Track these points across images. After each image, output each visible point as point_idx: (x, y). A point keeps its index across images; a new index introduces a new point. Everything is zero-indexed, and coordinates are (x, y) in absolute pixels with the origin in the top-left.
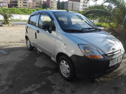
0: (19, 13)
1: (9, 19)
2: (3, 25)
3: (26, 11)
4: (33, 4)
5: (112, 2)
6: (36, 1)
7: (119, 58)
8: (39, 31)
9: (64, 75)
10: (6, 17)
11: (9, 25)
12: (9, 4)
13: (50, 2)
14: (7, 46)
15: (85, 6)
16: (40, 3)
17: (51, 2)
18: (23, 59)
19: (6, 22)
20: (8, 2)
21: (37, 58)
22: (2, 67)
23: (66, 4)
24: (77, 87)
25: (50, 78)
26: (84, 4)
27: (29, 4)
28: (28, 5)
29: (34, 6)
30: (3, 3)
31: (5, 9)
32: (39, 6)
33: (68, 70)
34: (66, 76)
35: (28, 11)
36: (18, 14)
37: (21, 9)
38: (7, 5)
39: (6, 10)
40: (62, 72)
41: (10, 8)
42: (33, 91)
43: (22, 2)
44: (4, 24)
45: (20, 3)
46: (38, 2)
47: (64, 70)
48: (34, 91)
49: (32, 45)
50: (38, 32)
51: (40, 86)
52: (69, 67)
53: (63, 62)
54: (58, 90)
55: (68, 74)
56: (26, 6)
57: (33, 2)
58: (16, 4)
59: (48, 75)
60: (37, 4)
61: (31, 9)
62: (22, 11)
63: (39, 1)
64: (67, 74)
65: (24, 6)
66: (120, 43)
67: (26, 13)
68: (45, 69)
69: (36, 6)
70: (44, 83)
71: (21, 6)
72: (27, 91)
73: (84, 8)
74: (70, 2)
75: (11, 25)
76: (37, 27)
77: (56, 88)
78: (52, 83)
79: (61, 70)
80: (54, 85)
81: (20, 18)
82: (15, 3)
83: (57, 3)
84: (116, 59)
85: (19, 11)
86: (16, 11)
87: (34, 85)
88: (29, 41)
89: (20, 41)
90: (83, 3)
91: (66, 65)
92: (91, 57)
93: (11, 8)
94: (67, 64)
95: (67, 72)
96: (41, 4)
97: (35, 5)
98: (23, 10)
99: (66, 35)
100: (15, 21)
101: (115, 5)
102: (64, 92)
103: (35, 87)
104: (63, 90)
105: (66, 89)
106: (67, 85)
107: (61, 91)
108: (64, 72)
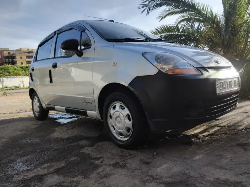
0: (18, 75)
7: (233, 81)
8: (56, 64)
9: (120, 138)
18: (24, 132)
24: (154, 155)
25: (88, 150)
33: (127, 121)
34: (126, 137)
36: (17, 75)
40: (114, 132)
42: (46, 174)
43: (24, 57)
45: (22, 58)
47: (118, 125)
48: (49, 173)
50: (55, 66)
51: (63, 164)
52: (129, 112)
53: (115, 108)
54: (110, 165)
55: (129, 130)
58: (13, 61)
59: (83, 147)
62: (25, 71)
64: (126, 132)
65: (28, 63)
70: (73, 158)
71: (22, 64)
72: (31, 176)
75: (2, 93)
76: (52, 58)
77: (105, 162)
79: (112, 128)
80: (99, 159)
81: (20, 83)
82: (11, 60)
84: (228, 81)
85: (18, 70)
86: (12, 71)
87: (49, 164)
88: (37, 99)
89: (18, 111)
91: (121, 110)
94: (123, 108)
95: (126, 126)
99: (113, 46)
100: (10, 90)
102: (124, 166)
103: (50, 167)
104: (121, 163)
105: (129, 161)
106: (130, 155)
107: (116, 165)
108: (120, 129)
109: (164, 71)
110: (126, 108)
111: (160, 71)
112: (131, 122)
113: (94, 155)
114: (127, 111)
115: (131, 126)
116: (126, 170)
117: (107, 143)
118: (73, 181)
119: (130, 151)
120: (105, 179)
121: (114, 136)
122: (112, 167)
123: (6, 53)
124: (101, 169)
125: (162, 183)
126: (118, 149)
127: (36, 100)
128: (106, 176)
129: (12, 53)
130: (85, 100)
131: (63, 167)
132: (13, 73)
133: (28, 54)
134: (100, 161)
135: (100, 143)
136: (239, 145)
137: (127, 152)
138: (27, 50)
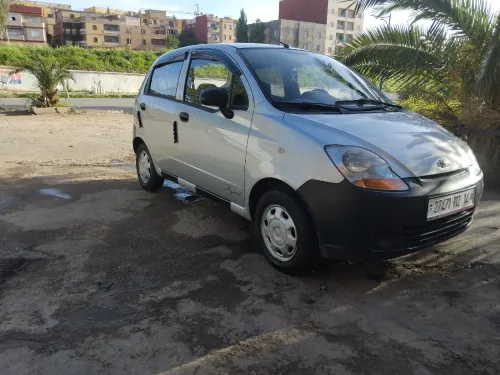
0: (90, 68)
1: (59, 87)
2: (35, 109)
3: (119, 58)
4: (144, 32)
5: (443, 16)
6: (155, 21)
7: (462, 195)
8: (187, 115)
9: (276, 255)
10: (45, 81)
11: (59, 109)
12: (51, 32)
13: (209, 25)
14: (65, 177)
15: (345, 37)
16: (169, 28)
17: (213, 26)
18: (130, 215)
19: (46, 99)
20: (47, 25)
21: (178, 213)
22: (64, 237)
23: (272, 32)
24: (321, 290)
25: (229, 266)
26: (341, 31)
27: (128, 32)
28: (123, 37)
29: (148, 41)
30: (28, 30)
31: (39, 51)
32: (168, 41)
33: (290, 236)
34: (285, 256)
35: (127, 58)
36: (88, 69)
37: (99, 50)
38: (45, 39)
39: (42, 54)
40: (269, 246)
41: (58, 49)
42: (178, 298)
43: (101, 27)
44: (38, 106)
45: (95, 28)
46: (163, 27)
47: (276, 238)
48: (182, 298)
49: (159, 170)
50: (185, 118)
51: (198, 286)
52: (293, 225)
53: (273, 212)
54: (260, 297)
55: (290, 249)
56: (116, 39)
57: (143, 24)
58: (78, 32)
59: (222, 258)
60: (157, 32)
61: (135, 52)
62: (104, 60)
63: (166, 22)
64: (286, 251)
65: (108, 39)
66: (470, 152)
67: (120, 64)
68: (210, 241)
69: (156, 42)
70: (210, 278)
71: (96, 40)
72: (160, 298)
73: (340, 48)
74: (285, 23)
75: (66, 109)
76: (179, 101)
77: (254, 291)
78: (239, 279)
79: (266, 240)
80: (246, 283)
81: (94, 85)
82: (74, 30)
83: (234, 27)
84: (452, 197)
85: (91, 59)
86: (79, 59)
87: (180, 283)
88: (146, 156)
89: (107, 161)
90: (338, 28)
91: (282, 219)
92: (365, 184)
93: (62, 49)
94: (286, 217)
95: (287, 242)
96: (172, 32)
97: (150, 36)
98: (108, 53)
99: (283, 121)
100: (75, 97)
101: (455, 28)
102: (278, 302)
103: (182, 287)
104: (275, 296)
105: (286, 294)
106: (288, 285)
107: (268, 298)
108: (277, 243)
109: (351, 180)
110: (290, 219)
111: (346, 179)
112: (295, 239)
113: (239, 276)
114: (290, 223)
115: (294, 245)
116: (280, 307)
117: (256, 256)
118: (215, 314)
119: (289, 277)
120: (253, 317)
121: (268, 251)
122: (262, 300)
123: (66, 16)
124: (248, 302)
125: (322, 334)
126: (273, 270)
127: (144, 158)
128: (255, 312)
129: (77, 16)
130: (229, 187)
131: (199, 290)
132: (80, 63)
133: (107, 22)
134: (248, 287)
135: (246, 256)
136: (446, 293)
137: (284, 278)
138: (105, 11)
